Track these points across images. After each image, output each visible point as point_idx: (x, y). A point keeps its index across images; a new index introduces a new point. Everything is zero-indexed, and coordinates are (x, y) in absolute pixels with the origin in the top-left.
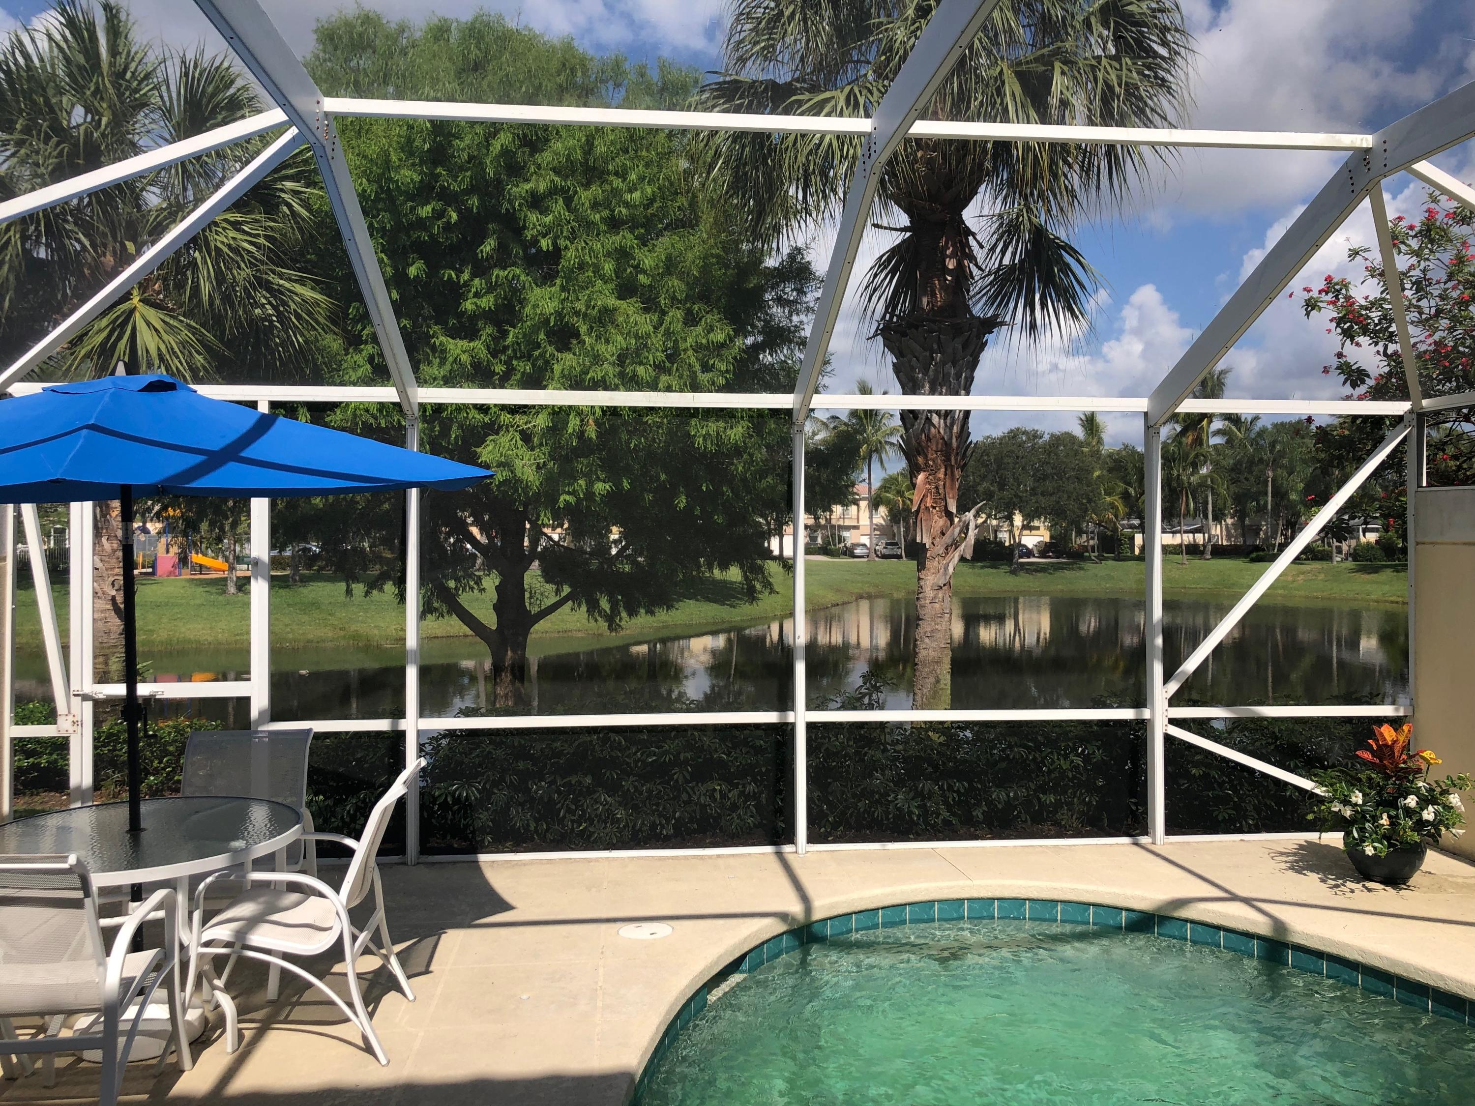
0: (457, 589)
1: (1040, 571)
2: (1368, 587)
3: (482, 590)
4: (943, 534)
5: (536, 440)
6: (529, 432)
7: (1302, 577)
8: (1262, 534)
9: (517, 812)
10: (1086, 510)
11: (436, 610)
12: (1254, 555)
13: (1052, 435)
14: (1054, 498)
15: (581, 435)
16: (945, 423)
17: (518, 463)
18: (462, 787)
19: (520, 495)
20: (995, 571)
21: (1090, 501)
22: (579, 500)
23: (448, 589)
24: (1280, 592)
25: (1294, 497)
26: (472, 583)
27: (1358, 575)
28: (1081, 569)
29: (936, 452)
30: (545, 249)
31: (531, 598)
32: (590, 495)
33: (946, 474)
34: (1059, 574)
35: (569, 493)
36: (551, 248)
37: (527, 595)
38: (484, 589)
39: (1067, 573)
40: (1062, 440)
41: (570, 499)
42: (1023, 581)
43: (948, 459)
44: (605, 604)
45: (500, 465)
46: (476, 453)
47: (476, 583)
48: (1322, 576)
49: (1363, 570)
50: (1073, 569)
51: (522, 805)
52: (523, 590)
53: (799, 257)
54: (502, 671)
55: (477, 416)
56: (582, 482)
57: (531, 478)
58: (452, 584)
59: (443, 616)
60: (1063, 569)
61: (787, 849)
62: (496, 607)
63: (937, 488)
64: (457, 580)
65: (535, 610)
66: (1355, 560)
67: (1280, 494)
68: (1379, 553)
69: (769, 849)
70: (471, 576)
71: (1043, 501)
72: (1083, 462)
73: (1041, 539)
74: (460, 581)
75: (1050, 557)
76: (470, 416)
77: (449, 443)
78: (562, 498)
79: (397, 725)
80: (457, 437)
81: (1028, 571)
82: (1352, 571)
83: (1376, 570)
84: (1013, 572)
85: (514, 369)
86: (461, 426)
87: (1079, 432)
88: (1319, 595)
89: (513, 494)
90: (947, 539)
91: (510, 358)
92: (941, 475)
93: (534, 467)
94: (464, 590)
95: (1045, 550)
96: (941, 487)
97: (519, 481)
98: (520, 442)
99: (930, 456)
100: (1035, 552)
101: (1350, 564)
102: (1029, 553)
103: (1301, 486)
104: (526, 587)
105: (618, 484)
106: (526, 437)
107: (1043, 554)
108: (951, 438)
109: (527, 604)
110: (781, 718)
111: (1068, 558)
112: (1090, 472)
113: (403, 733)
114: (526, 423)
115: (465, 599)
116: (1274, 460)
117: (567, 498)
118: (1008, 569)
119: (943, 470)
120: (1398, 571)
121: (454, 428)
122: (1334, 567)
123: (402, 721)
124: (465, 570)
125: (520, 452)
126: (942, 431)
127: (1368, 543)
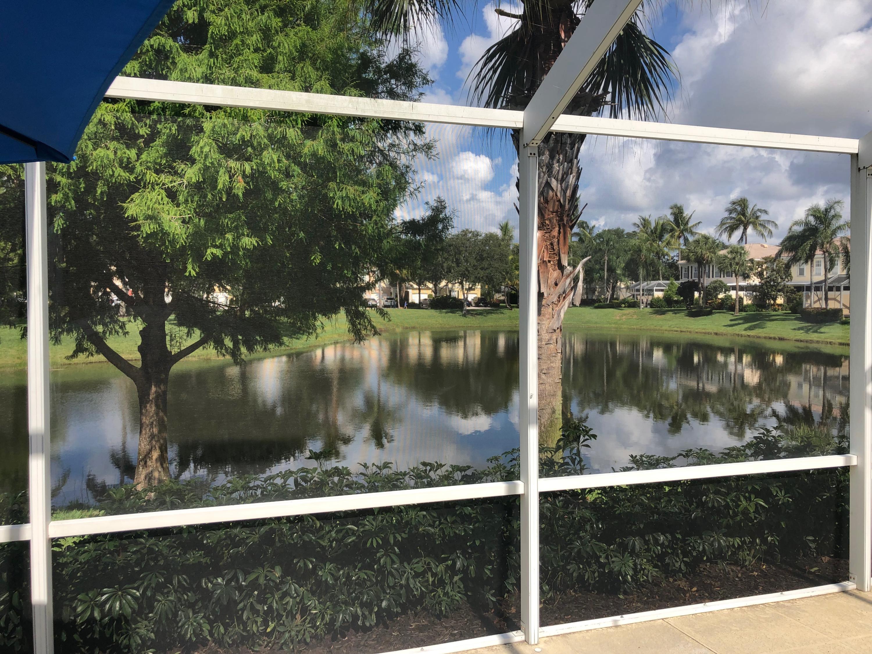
0: (104, 332)
1: (479, 315)
2: (661, 323)
3: (126, 333)
4: (556, 284)
5: (181, 198)
6: (174, 190)
7: (624, 317)
8: (596, 293)
9: (188, 618)
10: (505, 279)
11: (86, 350)
12: (597, 305)
13: (486, 234)
14: (487, 271)
15: (229, 191)
16: (561, 187)
17: (165, 217)
18: (113, 597)
19: (167, 248)
20: (453, 315)
21: (507, 273)
22: (226, 254)
23: (97, 333)
24: (613, 325)
25: (619, 272)
26: (117, 328)
27: (654, 316)
28: (502, 313)
29: (553, 212)
30: (190, 21)
31: (171, 340)
32: (235, 248)
33: (559, 233)
34: (490, 316)
35: (216, 247)
36: (196, 21)
37: (168, 338)
38: (127, 333)
39: (494, 316)
40: (491, 237)
41: (218, 252)
42: (470, 320)
43: (561, 219)
44: (228, 342)
45: (148, 217)
46: (123, 208)
47: (121, 327)
48: (635, 317)
49: (657, 313)
50: (497, 313)
51: (191, 605)
52: (165, 335)
53: (407, 57)
54: (147, 402)
55: (123, 174)
56: (229, 236)
57: (178, 231)
58: (100, 329)
59: (92, 355)
60: (491, 313)
61: (516, 636)
62: (141, 349)
63: (552, 244)
64: (105, 325)
65: (175, 351)
66: (651, 307)
67: (611, 270)
68: (664, 304)
69: (494, 640)
70: (116, 321)
71: (482, 273)
72: (503, 250)
73: (476, 296)
74: (107, 326)
75: (481, 306)
76: (116, 174)
77: (95, 200)
78: (209, 251)
79: (18, 532)
80: (102, 193)
81: (472, 315)
82: (651, 313)
83: (663, 313)
84: (464, 315)
85: (159, 132)
86: (107, 182)
87: (499, 233)
88: (635, 327)
89: (160, 246)
90: (560, 289)
91: (155, 122)
92: (555, 233)
93: (180, 221)
94: (111, 333)
95: (479, 302)
96: (555, 244)
97: (166, 234)
98: (166, 199)
99: (546, 217)
100: (473, 303)
101: (649, 309)
102: (469, 304)
103: (623, 265)
104: (167, 332)
105: (262, 239)
106: (172, 194)
107: (477, 305)
108: (565, 201)
109: (168, 346)
110: (509, 489)
111: (491, 306)
112: (507, 257)
113: (25, 546)
114: (171, 182)
115: (112, 342)
116: (609, 250)
117: (214, 251)
118: (460, 313)
119: (557, 229)
120: (675, 314)
121: (100, 183)
122: (641, 312)
123: (26, 527)
124: (111, 317)
125: (166, 208)
126: (559, 194)
127: (658, 298)
